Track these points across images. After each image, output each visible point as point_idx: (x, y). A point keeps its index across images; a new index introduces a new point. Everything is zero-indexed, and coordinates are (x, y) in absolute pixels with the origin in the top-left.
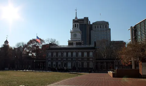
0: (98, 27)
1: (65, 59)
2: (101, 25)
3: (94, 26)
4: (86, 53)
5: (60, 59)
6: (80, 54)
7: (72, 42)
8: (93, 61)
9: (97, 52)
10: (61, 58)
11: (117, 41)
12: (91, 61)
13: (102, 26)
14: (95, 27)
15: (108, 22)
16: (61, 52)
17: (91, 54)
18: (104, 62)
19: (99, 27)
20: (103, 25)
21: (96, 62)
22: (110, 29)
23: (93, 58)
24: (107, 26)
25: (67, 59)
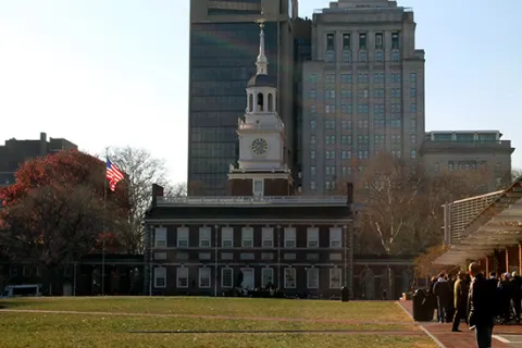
0: (347, 43)
1: (230, 256)
2: (364, 29)
3: (320, 35)
4: (317, 230)
5: (207, 256)
6: (290, 235)
7: (249, 176)
8: (343, 261)
9: (359, 224)
10: (212, 252)
11: (460, 134)
12: (335, 262)
13: (371, 36)
14: (331, 43)
15: (412, 13)
16: (212, 226)
17: (336, 235)
18: (384, 267)
19: (355, 39)
20: (380, 29)
21: (355, 266)
22: (422, 52)
23: (341, 251)
24: (406, 33)
25: (237, 254)
